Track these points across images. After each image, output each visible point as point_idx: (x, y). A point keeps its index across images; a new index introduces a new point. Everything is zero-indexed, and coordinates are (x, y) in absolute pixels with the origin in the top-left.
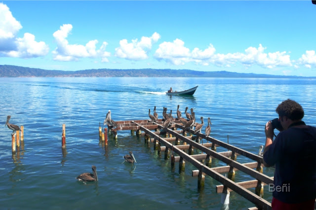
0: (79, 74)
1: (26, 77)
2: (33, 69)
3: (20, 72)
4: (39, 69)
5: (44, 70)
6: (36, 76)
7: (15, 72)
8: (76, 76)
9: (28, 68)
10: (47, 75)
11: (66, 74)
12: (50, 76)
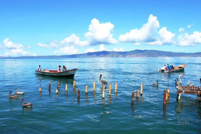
0: (197, 55)
1: (162, 57)
2: (166, 52)
3: (159, 54)
4: (170, 52)
5: (173, 53)
6: (168, 56)
7: (156, 54)
8: (194, 56)
9: (163, 51)
10: (175, 55)
11: (187, 55)
12: (177, 56)
